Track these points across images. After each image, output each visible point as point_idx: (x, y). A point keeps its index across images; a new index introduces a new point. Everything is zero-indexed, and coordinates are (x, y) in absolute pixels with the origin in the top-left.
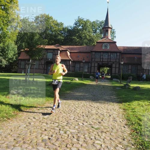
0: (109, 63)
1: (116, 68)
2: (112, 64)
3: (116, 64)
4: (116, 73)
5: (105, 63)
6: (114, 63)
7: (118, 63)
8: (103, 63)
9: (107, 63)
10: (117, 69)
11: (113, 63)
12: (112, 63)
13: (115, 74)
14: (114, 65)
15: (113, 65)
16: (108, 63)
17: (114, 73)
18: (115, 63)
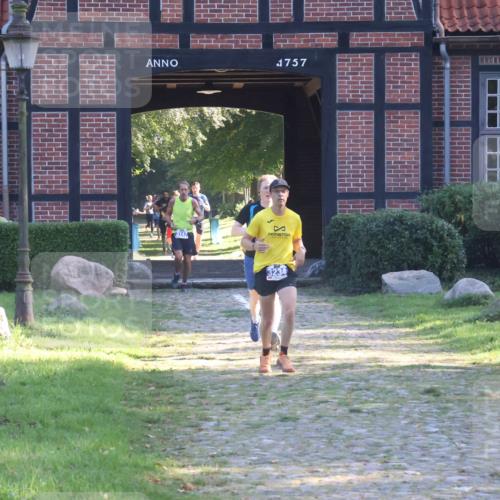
0: (281, 42)
1: (380, 107)
2: (323, 63)
3: (380, 53)
4: (390, 183)
5: (233, 42)
6: (356, 39)
7: (416, 38)
8: (198, 42)
9: (252, 42)
10: (405, 130)
11: (344, 46)
12: (328, 40)
13: (380, 196)
14: (352, 79)
15: (344, 65)
16: (270, 53)
17: (365, 183)
18: (371, 38)
